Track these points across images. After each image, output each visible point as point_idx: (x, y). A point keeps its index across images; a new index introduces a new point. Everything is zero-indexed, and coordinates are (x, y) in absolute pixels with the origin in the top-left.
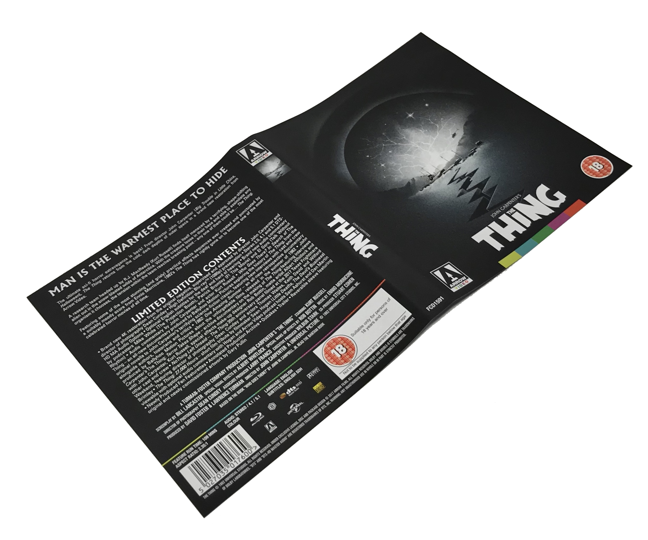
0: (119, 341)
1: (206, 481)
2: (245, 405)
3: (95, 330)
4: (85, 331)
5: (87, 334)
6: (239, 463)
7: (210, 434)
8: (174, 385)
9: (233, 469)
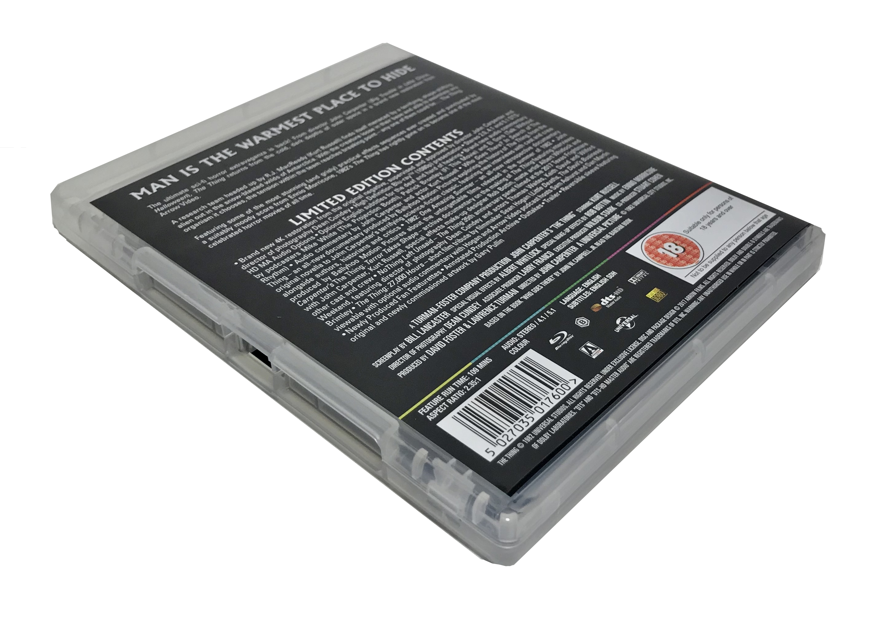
0: (273, 248)
1: (495, 438)
2: (532, 321)
3: (223, 236)
4: (206, 238)
5: (211, 243)
6: (552, 406)
7: (481, 365)
8: (390, 300)
9: (542, 415)
